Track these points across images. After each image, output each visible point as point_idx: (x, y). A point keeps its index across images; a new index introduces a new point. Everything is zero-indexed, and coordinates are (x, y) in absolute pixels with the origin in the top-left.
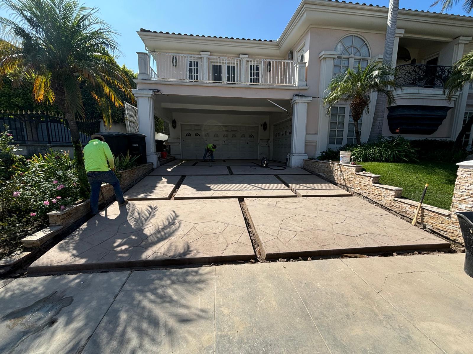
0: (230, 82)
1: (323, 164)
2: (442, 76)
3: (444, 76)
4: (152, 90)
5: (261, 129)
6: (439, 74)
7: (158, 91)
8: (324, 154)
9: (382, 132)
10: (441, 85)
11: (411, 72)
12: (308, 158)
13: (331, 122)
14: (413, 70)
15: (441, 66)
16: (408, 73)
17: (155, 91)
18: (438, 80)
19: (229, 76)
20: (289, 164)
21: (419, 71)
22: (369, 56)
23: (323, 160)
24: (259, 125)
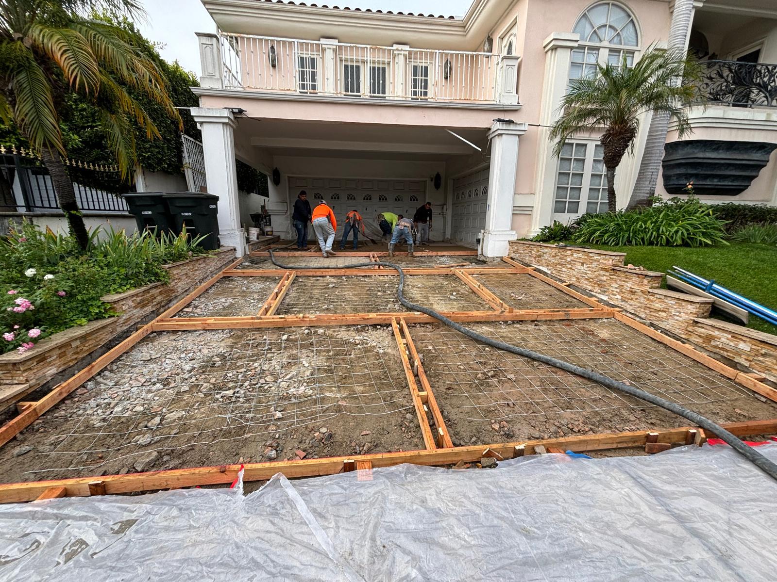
0: (376, 95)
1: (546, 250)
2: (769, 84)
3: (773, 84)
4: (229, 109)
5: (430, 185)
6: (763, 81)
7: (241, 111)
8: (547, 231)
9: (656, 190)
10: (766, 103)
11: (713, 76)
12: (516, 238)
13: (560, 173)
14: (718, 72)
15: (770, 65)
16: (708, 78)
17: (234, 110)
18: (761, 93)
19: (374, 83)
20: (482, 249)
21: (728, 76)
22: (637, 46)
23: (544, 241)
24: (428, 180)
